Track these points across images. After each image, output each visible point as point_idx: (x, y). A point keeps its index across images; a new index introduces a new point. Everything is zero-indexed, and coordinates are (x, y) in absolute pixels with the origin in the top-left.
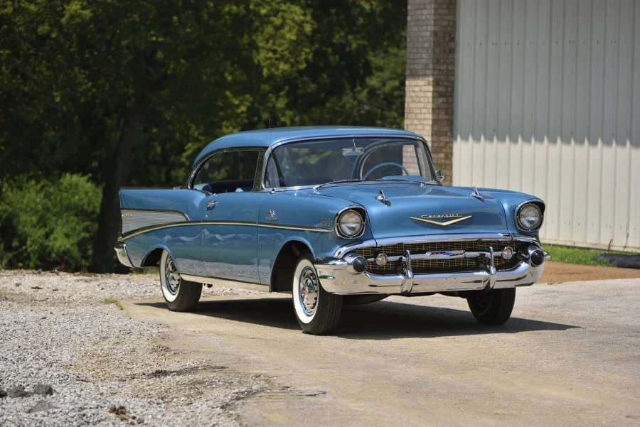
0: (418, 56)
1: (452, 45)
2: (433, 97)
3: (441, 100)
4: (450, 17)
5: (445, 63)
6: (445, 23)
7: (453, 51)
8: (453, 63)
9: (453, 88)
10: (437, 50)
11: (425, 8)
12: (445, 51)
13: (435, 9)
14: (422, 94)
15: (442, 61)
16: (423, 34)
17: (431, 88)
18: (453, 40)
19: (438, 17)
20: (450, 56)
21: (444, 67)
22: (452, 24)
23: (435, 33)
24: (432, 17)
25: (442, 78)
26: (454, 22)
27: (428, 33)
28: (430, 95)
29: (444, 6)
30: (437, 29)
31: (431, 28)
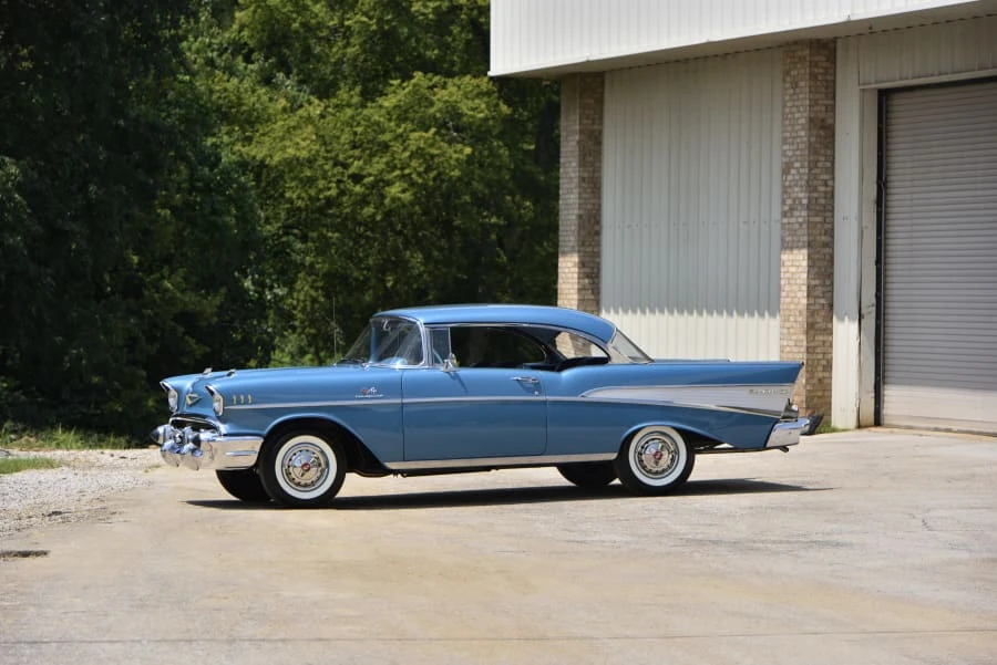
0: (567, 239)
1: (596, 228)
2: (579, 278)
3: (587, 281)
4: (595, 201)
5: (590, 245)
6: (589, 207)
7: (598, 233)
8: (599, 244)
9: (599, 270)
10: (582, 232)
11: (572, 193)
12: (590, 234)
13: (580, 194)
14: (570, 275)
15: (587, 243)
16: (570, 217)
17: (576, 270)
18: (598, 222)
19: (582, 201)
20: (596, 238)
21: (589, 249)
22: (596, 207)
23: (580, 217)
24: (577, 201)
25: (587, 259)
26: (600, 206)
27: (574, 217)
28: (576, 275)
29: (589, 190)
30: (582, 212)
31: (576, 212)
